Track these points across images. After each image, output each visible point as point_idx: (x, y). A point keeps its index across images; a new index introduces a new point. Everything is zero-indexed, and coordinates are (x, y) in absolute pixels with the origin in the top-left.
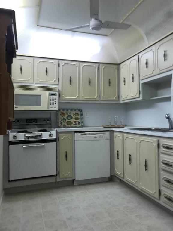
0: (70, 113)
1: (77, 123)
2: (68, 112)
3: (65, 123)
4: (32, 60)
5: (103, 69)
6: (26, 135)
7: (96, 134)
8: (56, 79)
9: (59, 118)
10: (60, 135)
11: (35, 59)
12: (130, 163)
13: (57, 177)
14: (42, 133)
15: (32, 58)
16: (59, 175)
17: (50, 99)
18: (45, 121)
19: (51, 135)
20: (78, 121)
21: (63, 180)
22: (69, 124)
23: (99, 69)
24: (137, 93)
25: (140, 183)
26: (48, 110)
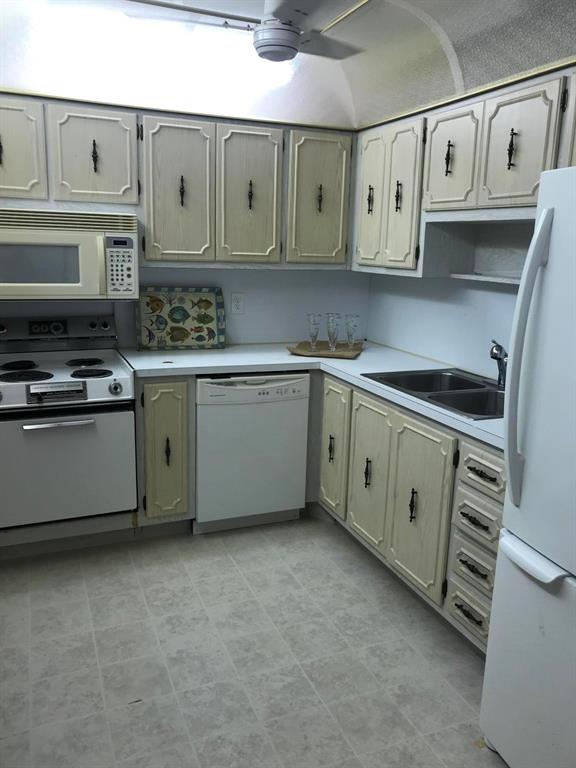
0: (182, 300)
1: (205, 333)
2: (174, 294)
3: (164, 334)
4: (40, 109)
5: (299, 147)
6: (32, 391)
7: (267, 381)
8: (131, 184)
9: (143, 316)
10: (146, 386)
11: (50, 106)
12: (367, 484)
13: (139, 513)
14: (84, 383)
15: (39, 104)
16: (145, 508)
17: (109, 259)
18: (93, 325)
19: (116, 388)
20: (208, 328)
21: (157, 522)
22: (178, 335)
23: (284, 146)
24: (409, 253)
25: (392, 550)
26: (105, 297)
